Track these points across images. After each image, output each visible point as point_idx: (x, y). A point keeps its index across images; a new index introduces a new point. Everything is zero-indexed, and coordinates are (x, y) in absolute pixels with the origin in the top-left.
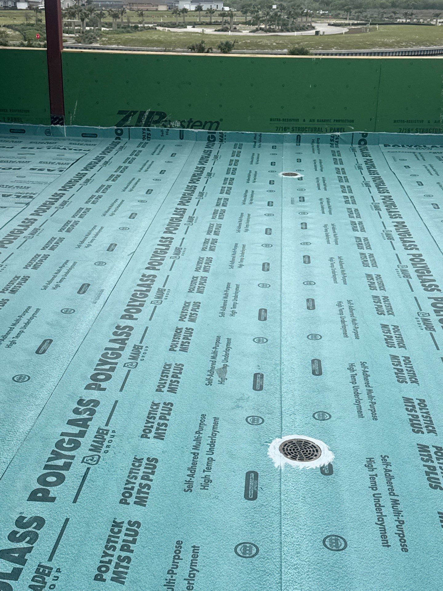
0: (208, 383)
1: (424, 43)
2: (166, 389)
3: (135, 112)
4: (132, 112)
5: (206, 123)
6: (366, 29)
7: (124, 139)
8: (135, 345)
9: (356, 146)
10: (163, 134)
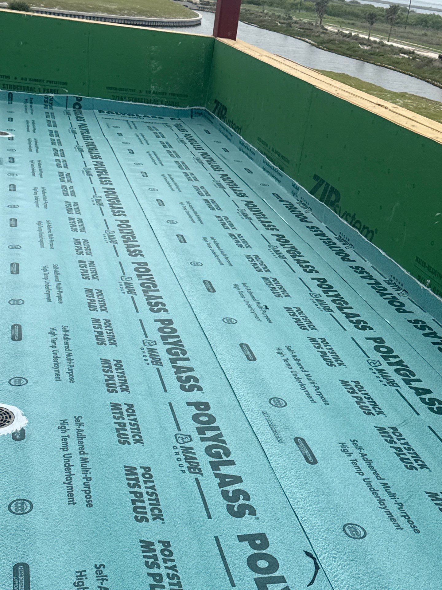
9: (71, 109)
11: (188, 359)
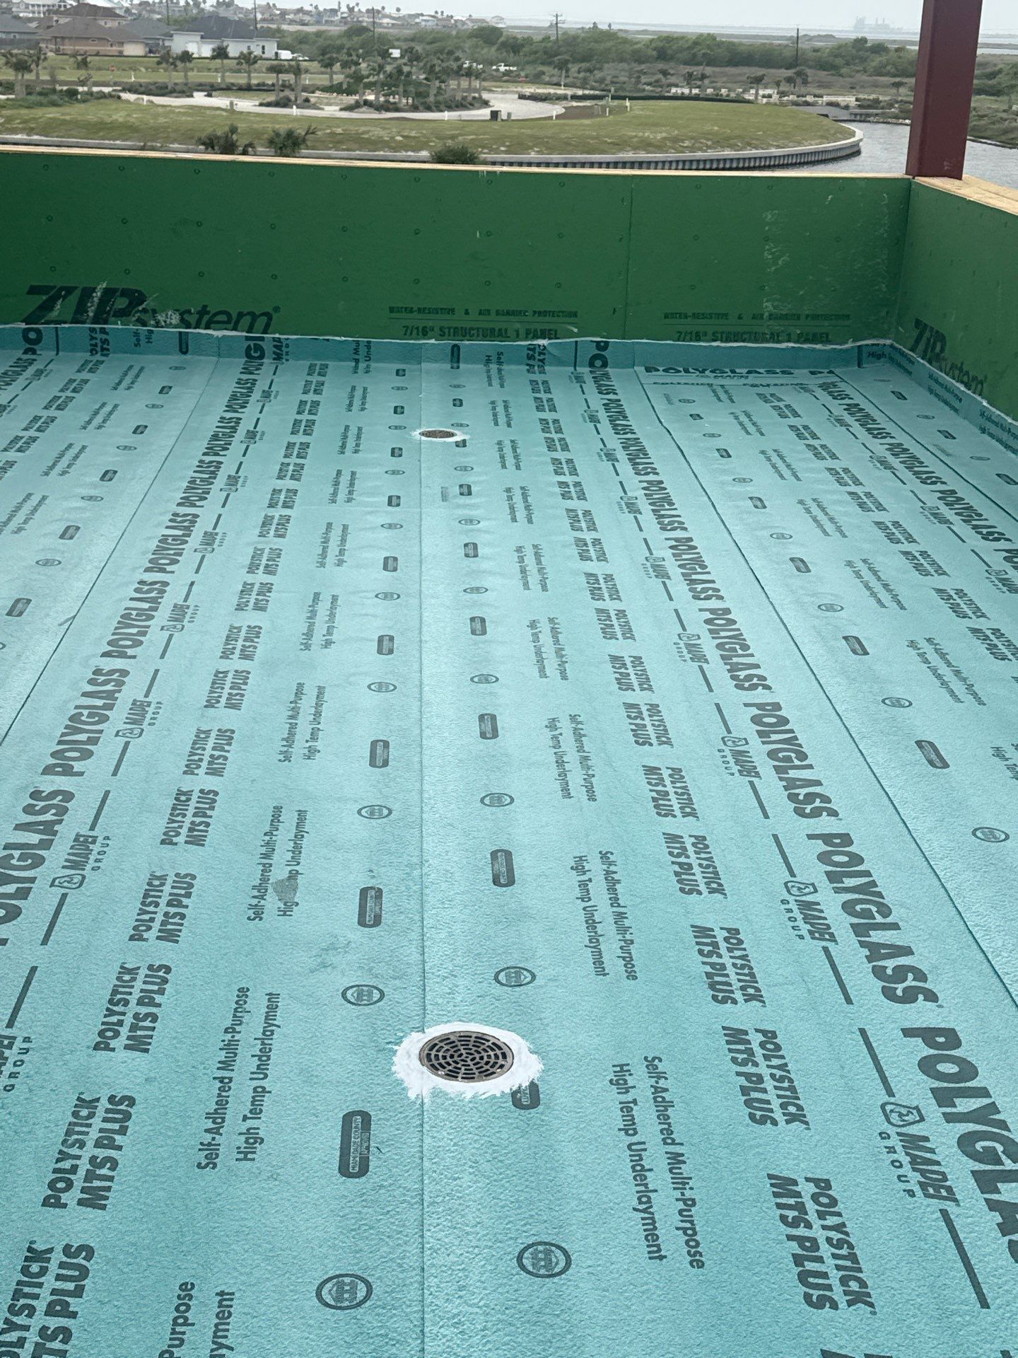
0: (253, 916)
1: (732, 142)
2: (154, 933)
3: (70, 290)
4: (62, 289)
5: (241, 315)
6: (604, 108)
7: (45, 354)
8: (78, 835)
9: (584, 370)
10: (138, 340)
11: (895, 926)
